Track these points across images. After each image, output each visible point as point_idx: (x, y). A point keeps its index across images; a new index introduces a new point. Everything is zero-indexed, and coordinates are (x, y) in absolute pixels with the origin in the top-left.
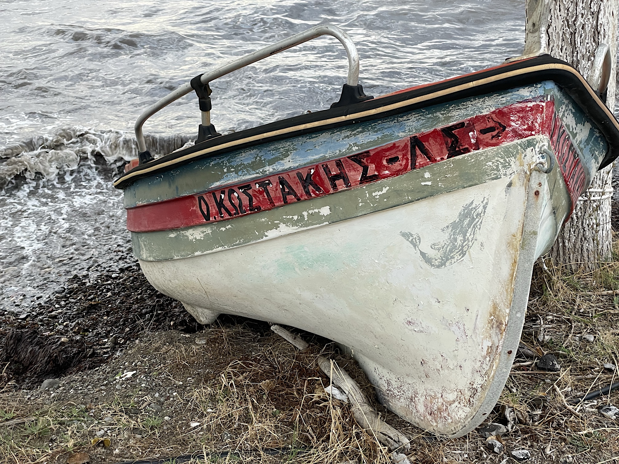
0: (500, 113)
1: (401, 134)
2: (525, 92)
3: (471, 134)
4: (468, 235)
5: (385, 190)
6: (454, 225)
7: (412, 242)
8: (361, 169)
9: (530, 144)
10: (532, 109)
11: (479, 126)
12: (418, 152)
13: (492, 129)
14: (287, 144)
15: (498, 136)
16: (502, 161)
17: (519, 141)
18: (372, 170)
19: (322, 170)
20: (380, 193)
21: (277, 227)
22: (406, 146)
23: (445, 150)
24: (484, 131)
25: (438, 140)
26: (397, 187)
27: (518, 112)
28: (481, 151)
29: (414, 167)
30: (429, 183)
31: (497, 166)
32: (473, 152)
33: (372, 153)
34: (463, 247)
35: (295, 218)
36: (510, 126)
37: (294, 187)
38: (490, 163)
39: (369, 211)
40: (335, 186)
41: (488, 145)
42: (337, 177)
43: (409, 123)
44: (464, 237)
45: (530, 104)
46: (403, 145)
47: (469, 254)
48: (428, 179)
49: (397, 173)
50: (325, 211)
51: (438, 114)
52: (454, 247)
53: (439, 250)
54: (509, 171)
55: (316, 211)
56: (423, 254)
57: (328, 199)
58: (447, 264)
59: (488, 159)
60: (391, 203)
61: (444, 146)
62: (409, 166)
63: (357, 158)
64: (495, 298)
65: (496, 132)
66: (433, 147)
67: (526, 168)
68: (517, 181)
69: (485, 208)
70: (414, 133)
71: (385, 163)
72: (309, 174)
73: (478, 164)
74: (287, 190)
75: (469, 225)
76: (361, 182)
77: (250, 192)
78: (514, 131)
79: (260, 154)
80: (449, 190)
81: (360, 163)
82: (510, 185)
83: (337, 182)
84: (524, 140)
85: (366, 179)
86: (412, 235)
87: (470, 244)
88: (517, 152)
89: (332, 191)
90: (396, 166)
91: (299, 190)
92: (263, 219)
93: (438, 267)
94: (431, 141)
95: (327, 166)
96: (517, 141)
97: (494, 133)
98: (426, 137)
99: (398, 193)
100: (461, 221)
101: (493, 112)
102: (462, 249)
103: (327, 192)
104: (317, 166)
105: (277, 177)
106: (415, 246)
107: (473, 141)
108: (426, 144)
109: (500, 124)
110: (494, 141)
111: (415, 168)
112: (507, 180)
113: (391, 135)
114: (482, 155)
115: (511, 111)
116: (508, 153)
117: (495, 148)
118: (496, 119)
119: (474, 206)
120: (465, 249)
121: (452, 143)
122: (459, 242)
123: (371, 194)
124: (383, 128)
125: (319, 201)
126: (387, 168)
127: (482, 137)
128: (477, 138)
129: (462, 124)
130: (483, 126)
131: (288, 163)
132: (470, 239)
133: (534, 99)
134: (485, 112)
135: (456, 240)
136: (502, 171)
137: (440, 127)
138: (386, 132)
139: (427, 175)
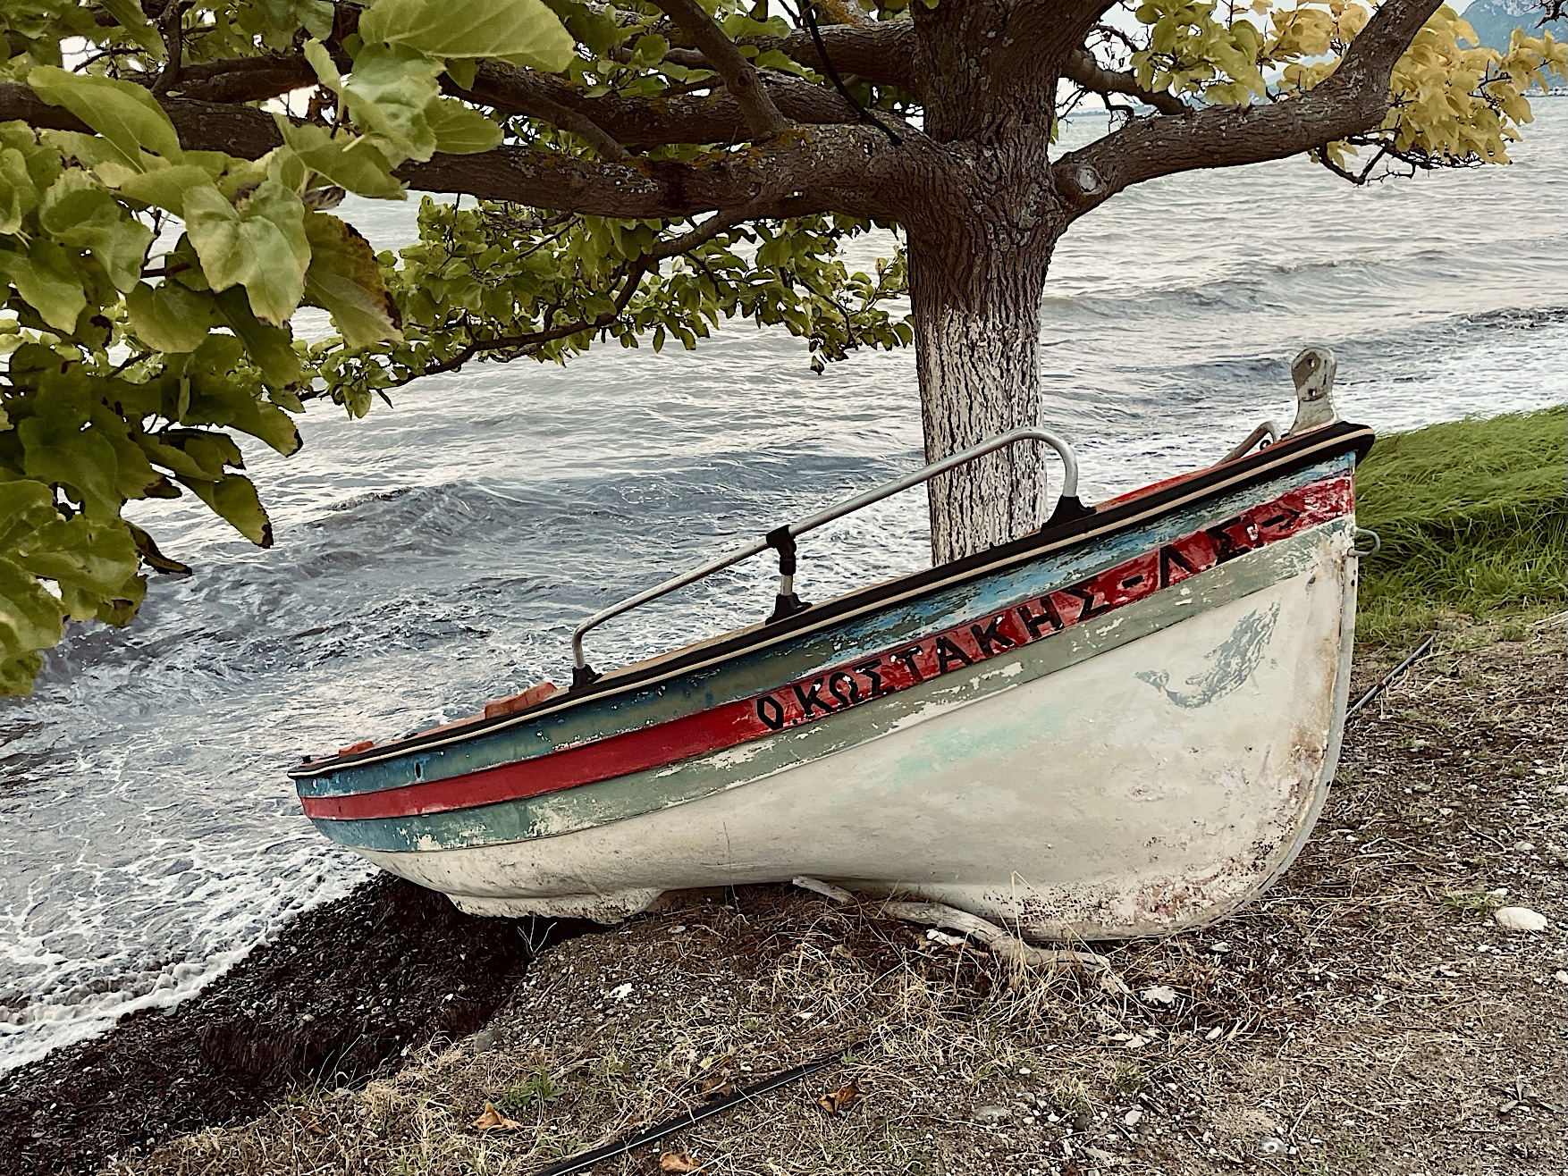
0: (1289, 498)
1: (1148, 546)
2: (1323, 469)
3: (1249, 529)
4: (1249, 654)
5: (1116, 624)
6: (1225, 648)
7: (1154, 683)
8: (1081, 603)
9: (1335, 528)
10: (1334, 486)
11: (1260, 519)
12: (1172, 564)
13: (1280, 519)
14: (964, 591)
15: (1288, 525)
16: (1298, 554)
17: (1320, 527)
18: (1099, 599)
19: (1016, 616)
20: (1109, 628)
21: (918, 709)
22: (1154, 559)
23: (1212, 555)
24: (1267, 524)
25: (1202, 544)
26: (1137, 615)
27: (1316, 492)
28: (1265, 547)
29: (1165, 584)
30: (1189, 601)
31: (1292, 561)
32: (1254, 550)
33: (1100, 579)
34: (1241, 671)
35: (956, 690)
36: (1305, 511)
37: (963, 648)
38: (1281, 560)
39: (1090, 654)
40: (1036, 634)
41: (1275, 538)
42: (1042, 619)
43: (1161, 530)
44: (1243, 659)
45: (1333, 481)
46: (1149, 559)
47: (1253, 677)
48: (1187, 597)
49: (1139, 597)
50: (1013, 669)
51: (1204, 512)
52: (1227, 674)
53: (1199, 684)
54: (1309, 565)
55: (997, 672)
56: (1172, 695)
57: (1020, 653)
58: (1213, 699)
59: (1276, 555)
60: (1127, 638)
61: (1212, 551)
62: (1159, 585)
63: (1077, 590)
64: (1302, 721)
65: (1286, 521)
66: (1194, 555)
67: (1335, 556)
68: (1322, 573)
69: (1275, 615)
70: (1167, 542)
71: (1120, 587)
72: (993, 625)
73: (1263, 563)
74: (949, 654)
75: (1250, 642)
76: (1081, 619)
77: (877, 670)
78: (1311, 516)
79: (912, 613)
80: (1218, 605)
81: (1081, 595)
82: (1312, 581)
83: (1040, 627)
84: (1326, 524)
85: (1088, 614)
86: (1155, 674)
87: (1254, 664)
88: (1319, 540)
89: (1030, 639)
90: (1139, 588)
91: (972, 649)
92: (892, 704)
93: (1198, 706)
94: (1192, 548)
95: (1025, 608)
96: (1316, 527)
97: (1283, 523)
98: (1184, 544)
99: (1138, 622)
100: (1237, 639)
101: (1280, 499)
102: (1240, 675)
103: (1022, 643)
104: (1009, 612)
105: (934, 639)
106: (1159, 687)
107: (1253, 538)
108: (1184, 553)
109: (1290, 511)
110: (1284, 532)
111: (1167, 586)
112: (1309, 576)
113: (1133, 549)
114: (1267, 552)
115: (1305, 493)
116: (1305, 542)
117: (1286, 541)
118: (1284, 506)
119: (1256, 616)
120: (1244, 673)
121: (1223, 544)
122: (1234, 666)
123: (1092, 632)
124: (1121, 543)
125: (1005, 658)
126: (1124, 593)
127: (1265, 530)
128: (1259, 533)
129: (1237, 519)
130: (1266, 517)
131: (959, 617)
132: (1253, 658)
133: (1337, 474)
134: (1268, 500)
135: (1229, 665)
136: (1299, 566)
137: (1204, 528)
138: (1125, 547)
139: (1185, 591)
